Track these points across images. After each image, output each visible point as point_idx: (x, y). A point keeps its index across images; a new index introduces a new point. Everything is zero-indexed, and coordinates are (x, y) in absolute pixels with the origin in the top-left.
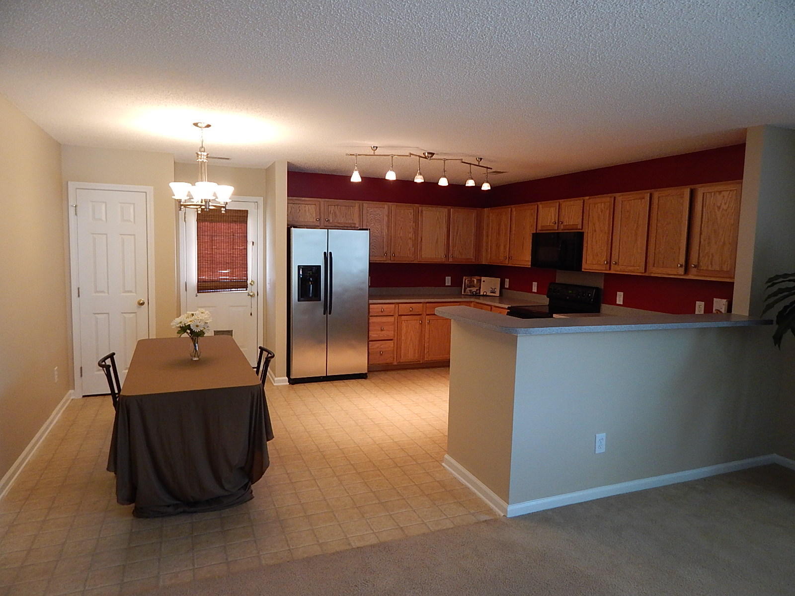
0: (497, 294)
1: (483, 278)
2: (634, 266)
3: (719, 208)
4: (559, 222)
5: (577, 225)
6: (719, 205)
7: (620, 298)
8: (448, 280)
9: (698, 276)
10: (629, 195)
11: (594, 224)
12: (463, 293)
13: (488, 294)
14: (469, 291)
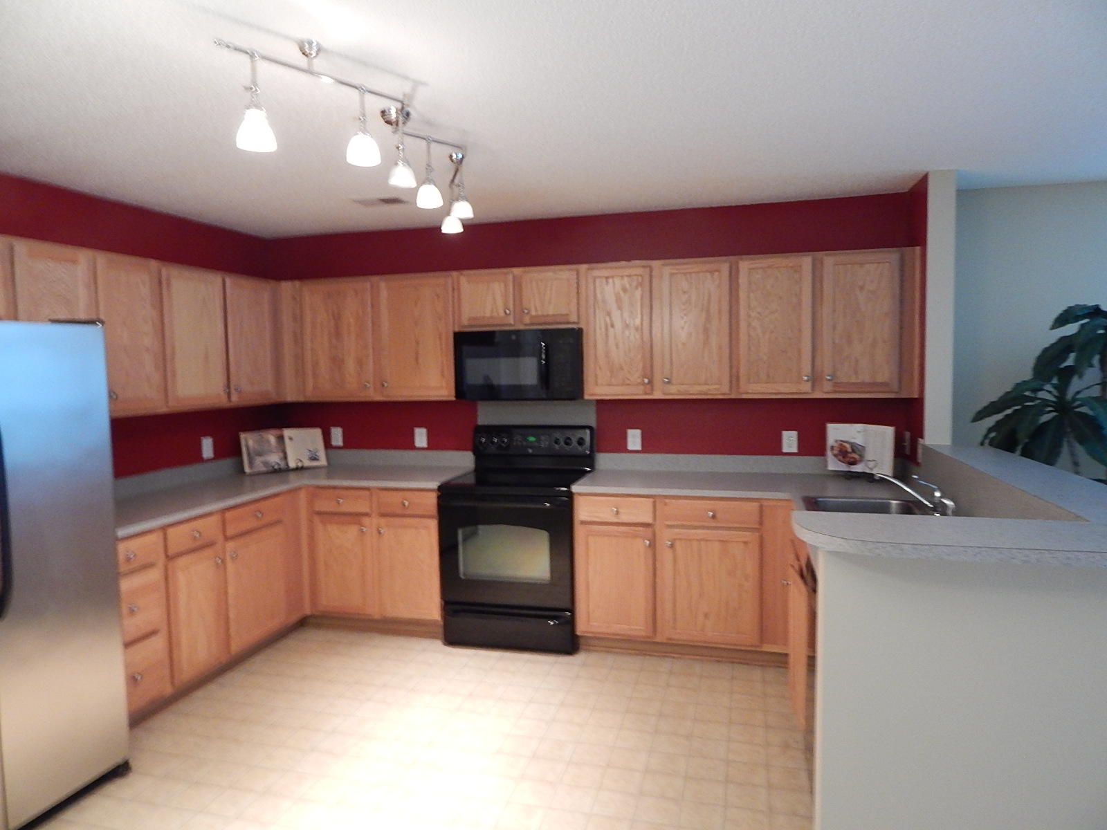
0: (323, 461)
1: (287, 433)
2: (706, 384)
3: (862, 288)
4: (520, 309)
5: (568, 315)
6: (861, 283)
7: (634, 439)
8: (207, 446)
9: (835, 392)
10: (687, 264)
11: (609, 314)
12: (247, 470)
13: (307, 463)
14: (261, 465)
